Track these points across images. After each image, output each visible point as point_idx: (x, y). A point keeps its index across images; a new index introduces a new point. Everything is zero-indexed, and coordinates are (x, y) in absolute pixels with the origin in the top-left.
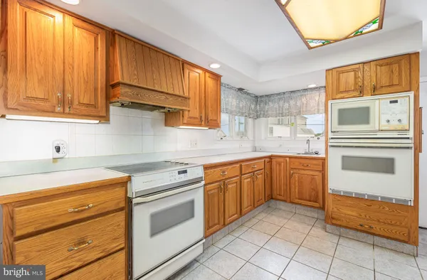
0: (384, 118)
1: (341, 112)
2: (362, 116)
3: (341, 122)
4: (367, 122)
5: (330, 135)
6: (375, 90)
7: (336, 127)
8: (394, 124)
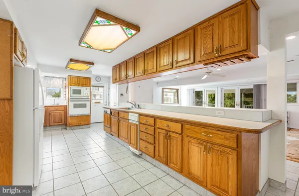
0: (85, 93)
1: (73, 90)
2: (79, 92)
3: (73, 94)
4: (80, 94)
5: (70, 97)
6: (82, 85)
7: (72, 95)
8: (86, 95)
